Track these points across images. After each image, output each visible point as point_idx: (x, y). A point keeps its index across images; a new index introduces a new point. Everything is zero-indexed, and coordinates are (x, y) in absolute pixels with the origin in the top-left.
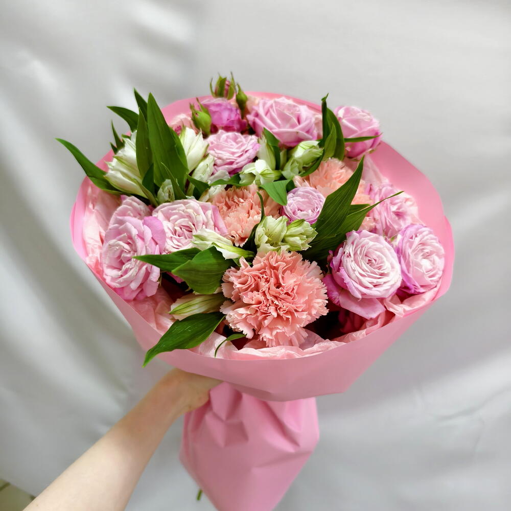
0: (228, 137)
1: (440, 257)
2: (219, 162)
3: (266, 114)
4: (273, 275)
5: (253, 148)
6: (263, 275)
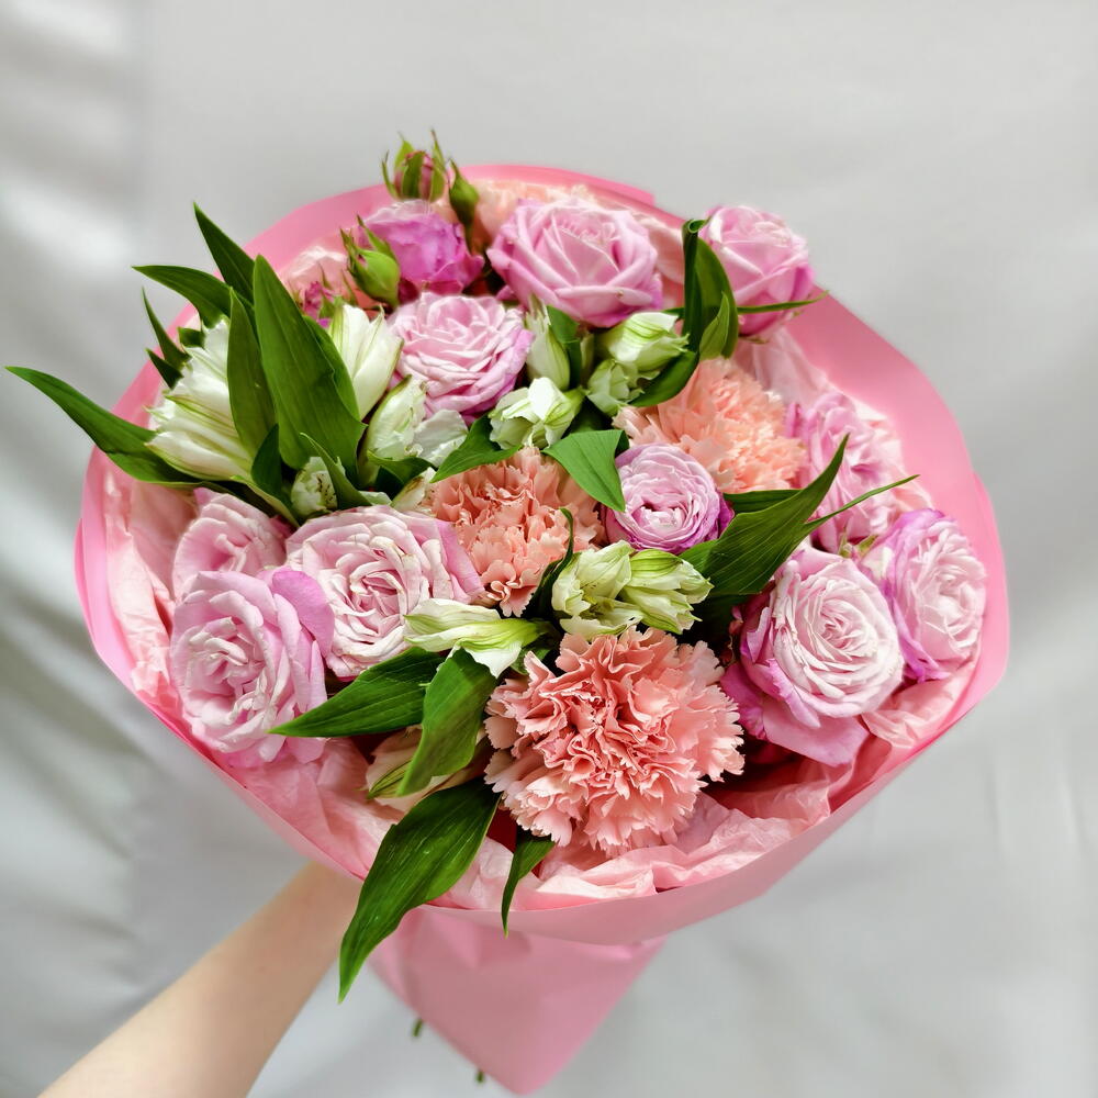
0: (444, 310)
1: (975, 585)
2: (433, 386)
4: (610, 694)
5: (513, 345)
6: (587, 696)
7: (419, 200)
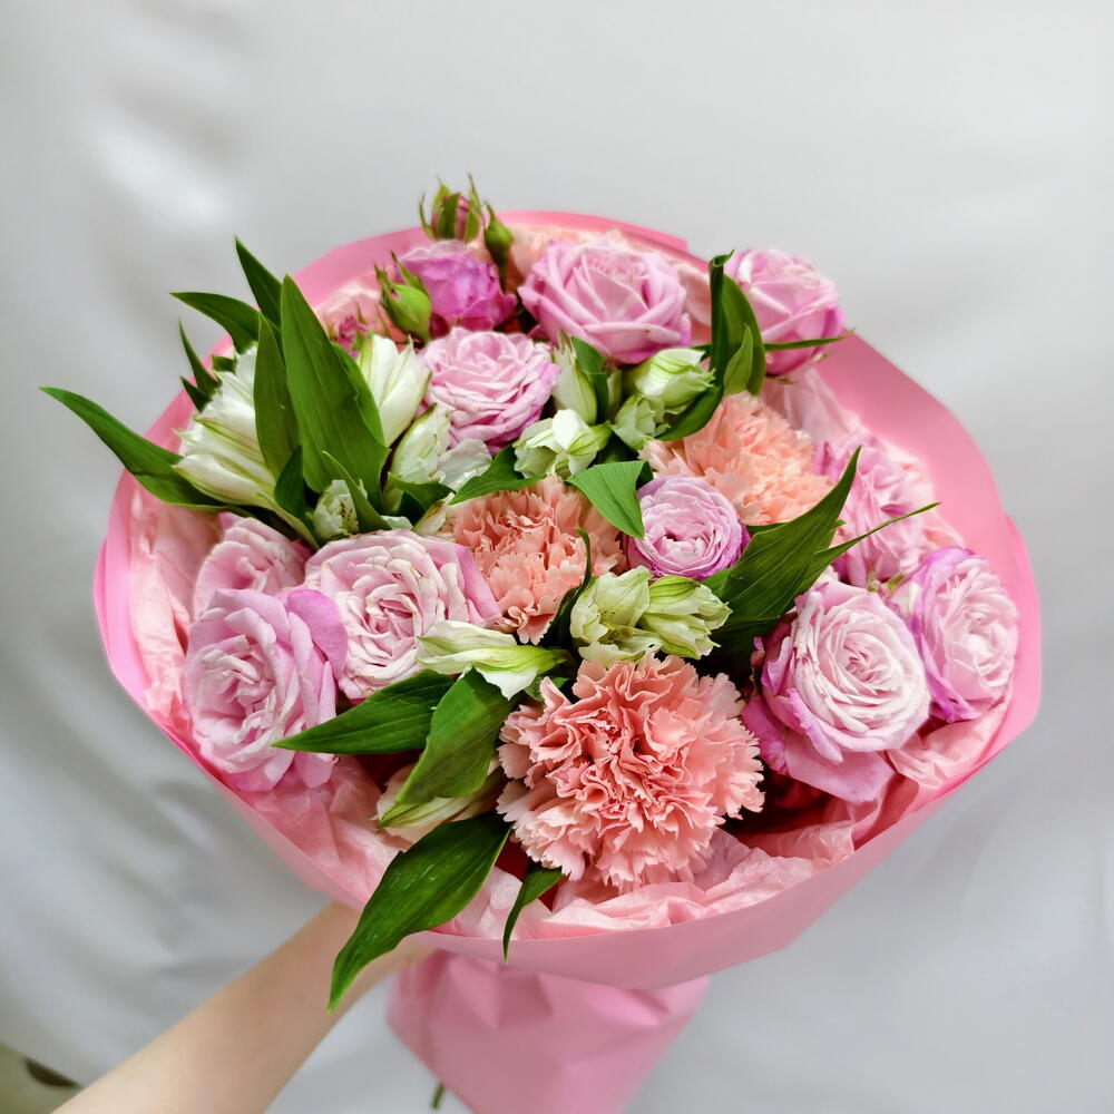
0: (474, 345)
1: (1006, 625)
2: (460, 417)
3: (566, 283)
4: (626, 723)
5: (539, 378)
6: (603, 724)
7: (455, 241)
